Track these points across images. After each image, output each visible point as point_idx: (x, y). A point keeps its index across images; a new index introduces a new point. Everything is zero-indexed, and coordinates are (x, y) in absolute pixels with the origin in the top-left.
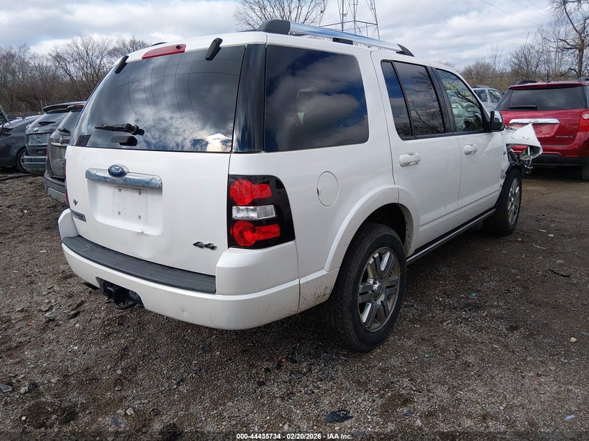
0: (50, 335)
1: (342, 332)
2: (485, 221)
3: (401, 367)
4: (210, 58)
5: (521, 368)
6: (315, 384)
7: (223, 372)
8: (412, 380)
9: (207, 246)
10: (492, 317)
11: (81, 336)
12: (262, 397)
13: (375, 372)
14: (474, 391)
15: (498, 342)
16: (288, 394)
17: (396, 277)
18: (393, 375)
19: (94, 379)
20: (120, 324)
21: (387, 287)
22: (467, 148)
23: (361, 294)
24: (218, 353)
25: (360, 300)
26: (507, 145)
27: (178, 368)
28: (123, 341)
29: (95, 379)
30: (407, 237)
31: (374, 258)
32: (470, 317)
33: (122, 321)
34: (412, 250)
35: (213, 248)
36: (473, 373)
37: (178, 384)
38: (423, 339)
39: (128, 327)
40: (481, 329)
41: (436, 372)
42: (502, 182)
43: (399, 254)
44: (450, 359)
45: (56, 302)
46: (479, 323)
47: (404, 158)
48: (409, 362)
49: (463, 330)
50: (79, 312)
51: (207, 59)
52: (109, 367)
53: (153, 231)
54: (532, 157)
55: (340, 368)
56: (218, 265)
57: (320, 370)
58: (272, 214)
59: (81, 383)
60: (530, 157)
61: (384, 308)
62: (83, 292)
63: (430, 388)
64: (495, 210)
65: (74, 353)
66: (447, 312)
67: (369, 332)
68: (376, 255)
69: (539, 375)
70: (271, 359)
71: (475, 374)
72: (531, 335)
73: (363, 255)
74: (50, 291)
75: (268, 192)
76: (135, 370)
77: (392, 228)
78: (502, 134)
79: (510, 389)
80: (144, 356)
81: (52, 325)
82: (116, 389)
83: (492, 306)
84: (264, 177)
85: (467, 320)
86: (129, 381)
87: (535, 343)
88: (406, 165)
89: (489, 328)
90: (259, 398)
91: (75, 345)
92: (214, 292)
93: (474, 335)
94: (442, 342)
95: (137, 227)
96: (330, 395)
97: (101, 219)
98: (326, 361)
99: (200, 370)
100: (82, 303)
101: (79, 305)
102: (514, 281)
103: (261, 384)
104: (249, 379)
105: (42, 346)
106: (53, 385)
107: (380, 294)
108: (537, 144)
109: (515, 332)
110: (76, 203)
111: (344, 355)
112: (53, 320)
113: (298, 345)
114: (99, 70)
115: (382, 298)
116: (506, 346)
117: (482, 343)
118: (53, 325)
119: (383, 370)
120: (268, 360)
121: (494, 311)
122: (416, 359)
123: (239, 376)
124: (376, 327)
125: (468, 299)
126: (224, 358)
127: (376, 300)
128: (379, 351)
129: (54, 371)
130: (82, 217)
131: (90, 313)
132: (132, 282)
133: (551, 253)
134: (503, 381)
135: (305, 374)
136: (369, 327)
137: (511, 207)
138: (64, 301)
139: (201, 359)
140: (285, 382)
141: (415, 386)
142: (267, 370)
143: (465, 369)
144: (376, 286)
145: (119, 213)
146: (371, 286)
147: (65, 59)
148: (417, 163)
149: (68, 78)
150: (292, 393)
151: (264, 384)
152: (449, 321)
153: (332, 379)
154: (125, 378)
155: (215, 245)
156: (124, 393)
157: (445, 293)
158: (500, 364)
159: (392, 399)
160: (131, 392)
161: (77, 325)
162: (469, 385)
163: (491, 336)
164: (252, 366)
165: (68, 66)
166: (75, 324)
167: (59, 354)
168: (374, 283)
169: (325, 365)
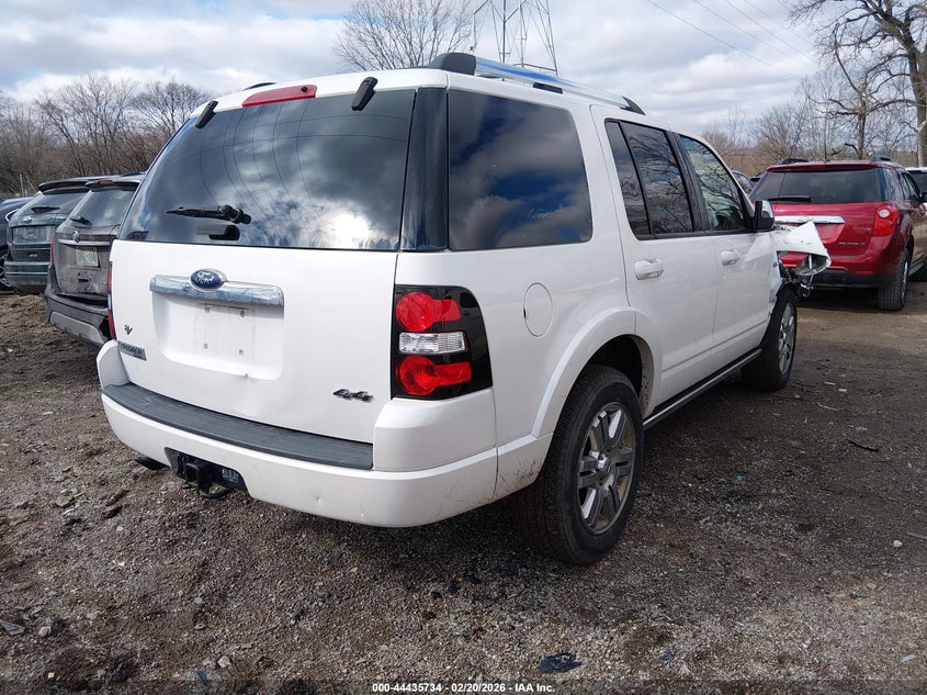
0: (75, 545)
1: (555, 533)
2: (744, 368)
3: (645, 588)
4: (359, 108)
5: (825, 586)
6: (514, 616)
7: (365, 599)
8: (663, 606)
9: (356, 396)
10: (772, 511)
11: (129, 546)
12: (433, 637)
13: (606, 596)
14: (759, 621)
15: (786, 548)
16: (475, 631)
17: (629, 449)
18: (634, 599)
19: (157, 613)
20: (191, 526)
21: (617, 465)
22: (725, 255)
23: (582, 474)
24: (355, 570)
25: (581, 483)
26: (778, 252)
27: (293, 593)
28: (197, 553)
29: (159, 613)
30: (643, 389)
31: (599, 418)
32: (738, 512)
33: (192, 521)
34: (650, 409)
35: (366, 398)
36: (754, 595)
37: (297, 618)
38: (671, 545)
39: (204, 531)
40: (757, 530)
41: (699, 594)
42: (771, 308)
43: (633, 413)
44: (718, 575)
45: (79, 492)
46: (753, 520)
47: (641, 266)
48: (656, 580)
49: (730, 530)
50: (121, 508)
51: (354, 109)
52: (180, 593)
53: (265, 373)
54: (816, 272)
55: (551, 590)
56: (377, 425)
57: (519, 594)
58: (460, 346)
59: (138, 619)
60: (812, 271)
61: (613, 497)
62: (122, 477)
63: (693, 618)
64: (760, 350)
65: (120, 571)
66: (702, 504)
67: (592, 534)
68: (603, 414)
69: (853, 597)
70: (439, 578)
71: (758, 596)
72: (834, 537)
73: (585, 414)
74: (65, 474)
75: (455, 312)
76: (223, 597)
77: (625, 373)
78: (771, 236)
79: (814, 618)
80: (236, 576)
81: (77, 528)
82: (197, 627)
83: (769, 495)
84: (448, 289)
85: (734, 516)
86: (217, 614)
87: (841, 549)
88: (645, 277)
89: (769, 527)
90: (429, 637)
91: (120, 559)
92: (369, 468)
93: (748, 538)
94: (701, 549)
95: (236, 367)
96: (540, 632)
97: (173, 354)
98: (526, 580)
99: (330, 596)
100: (123, 494)
101: (119, 497)
102: (797, 458)
103: (430, 616)
104: (409, 609)
105: (65, 562)
106: (91, 622)
107: (608, 475)
108: (823, 252)
109: (809, 533)
110: (129, 331)
111: (554, 571)
112: (79, 521)
113: (480, 555)
114: (115, 130)
115: (610, 481)
116: (799, 555)
117: (761, 550)
118: (79, 529)
119: (618, 593)
120: (436, 580)
121: (773, 502)
122: (666, 576)
123: (393, 603)
124: (603, 526)
125: (732, 484)
126: (365, 577)
127: (601, 484)
128: (606, 563)
129: (90, 601)
130: (138, 353)
131: (137, 509)
132: (231, 454)
133: (846, 417)
134: (801, 606)
135: (496, 600)
136: (593, 527)
137: (783, 347)
138: (92, 491)
139: (328, 579)
140: (467, 613)
141: (670, 616)
142: (436, 595)
143: (742, 590)
144: (602, 463)
145: (206, 346)
146: (596, 462)
147: (60, 111)
148: (659, 274)
149: (64, 140)
150: (481, 629)
151: (434, 617)
152: (708, 518)
153: (541, 606)
154: (210, 611)
155: (369, 394)
156: (209, 634)
157: (696, 476)
158: (792, 582)
159: (638, 635)
160: (221, 631)
161: (120, 529)
162: (751, 613)
163: (774, 540)
164: (410, 589)
165: (65, 122)
166: (115, 527)
167: (94, 574)
168: (600, 458)
169: (526, 586)
